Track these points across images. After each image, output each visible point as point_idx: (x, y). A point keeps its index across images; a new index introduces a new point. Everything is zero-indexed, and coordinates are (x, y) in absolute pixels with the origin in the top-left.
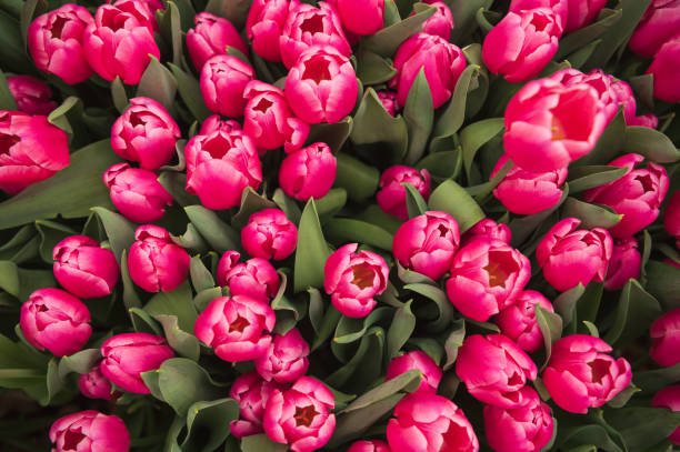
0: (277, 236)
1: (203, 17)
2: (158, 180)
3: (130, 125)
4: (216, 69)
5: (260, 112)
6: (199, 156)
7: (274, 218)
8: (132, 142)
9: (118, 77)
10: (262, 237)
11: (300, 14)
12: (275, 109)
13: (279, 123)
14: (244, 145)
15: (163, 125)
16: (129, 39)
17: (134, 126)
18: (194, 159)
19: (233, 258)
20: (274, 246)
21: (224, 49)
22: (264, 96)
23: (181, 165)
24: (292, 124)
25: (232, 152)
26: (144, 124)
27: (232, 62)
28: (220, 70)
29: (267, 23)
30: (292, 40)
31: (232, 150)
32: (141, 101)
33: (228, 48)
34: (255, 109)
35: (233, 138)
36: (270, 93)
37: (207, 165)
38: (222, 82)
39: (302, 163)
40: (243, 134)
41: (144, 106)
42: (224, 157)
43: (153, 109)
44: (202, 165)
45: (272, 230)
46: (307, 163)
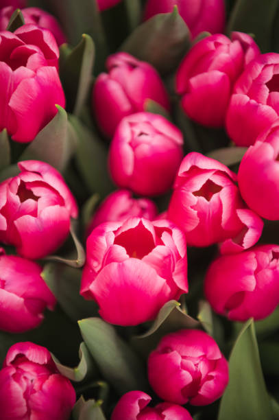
0: (208, 378)
1: (121, 60)
2: (43, 275)
3: (16, 199)
4: (137, 131)
5: (202, 199)
6: (110, 251)
7: (205, 350)
8: (15, 222)
9: (5, 130)
10: (187, 377)
11: (267, 66)
12: (224, 197)
13: (225, 216)
14: (173, 242)
15: (59, 201)
16: (32, 81)
17: (22, 200)
18: (102, 255)
19: (141, 402)
20: (202, 392)
21: (142, 103)
22: (209, 176)
23: (80, 259)
24: (245, 219)
25: (159, 252)
26: (36, 198)
27: (159, 124)
28: (142, 134)
29: (214, 75)
30: (253, 101)
31: (159, 248)
32: (35, 166)
33: (149, 103)
34: (196, 194)
35: (159, 231)
36: (218, 173)
37: (121, 267)
38: (145, 149)
39: (249, 273)
40: (173, 226)
41: (38, 173)
42: (146, 257)
43: (50, 179)
44: (115, 265)
45: (202, 368)
46: (256, 273)
